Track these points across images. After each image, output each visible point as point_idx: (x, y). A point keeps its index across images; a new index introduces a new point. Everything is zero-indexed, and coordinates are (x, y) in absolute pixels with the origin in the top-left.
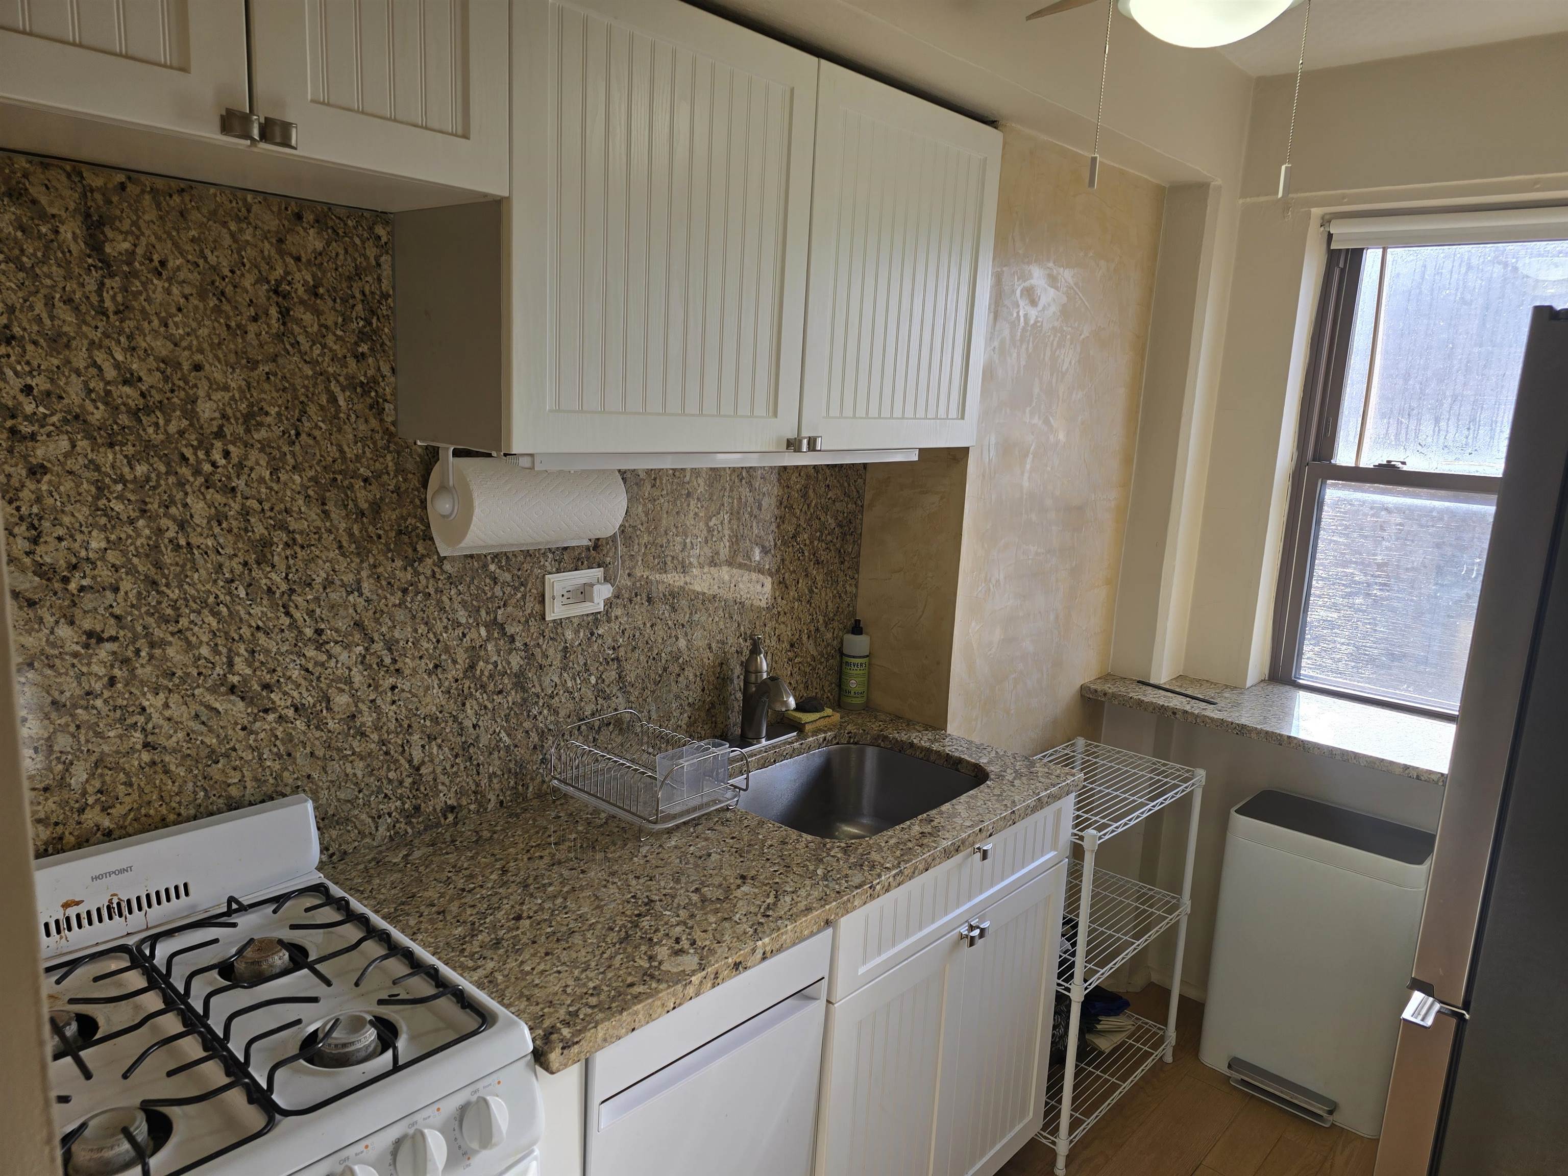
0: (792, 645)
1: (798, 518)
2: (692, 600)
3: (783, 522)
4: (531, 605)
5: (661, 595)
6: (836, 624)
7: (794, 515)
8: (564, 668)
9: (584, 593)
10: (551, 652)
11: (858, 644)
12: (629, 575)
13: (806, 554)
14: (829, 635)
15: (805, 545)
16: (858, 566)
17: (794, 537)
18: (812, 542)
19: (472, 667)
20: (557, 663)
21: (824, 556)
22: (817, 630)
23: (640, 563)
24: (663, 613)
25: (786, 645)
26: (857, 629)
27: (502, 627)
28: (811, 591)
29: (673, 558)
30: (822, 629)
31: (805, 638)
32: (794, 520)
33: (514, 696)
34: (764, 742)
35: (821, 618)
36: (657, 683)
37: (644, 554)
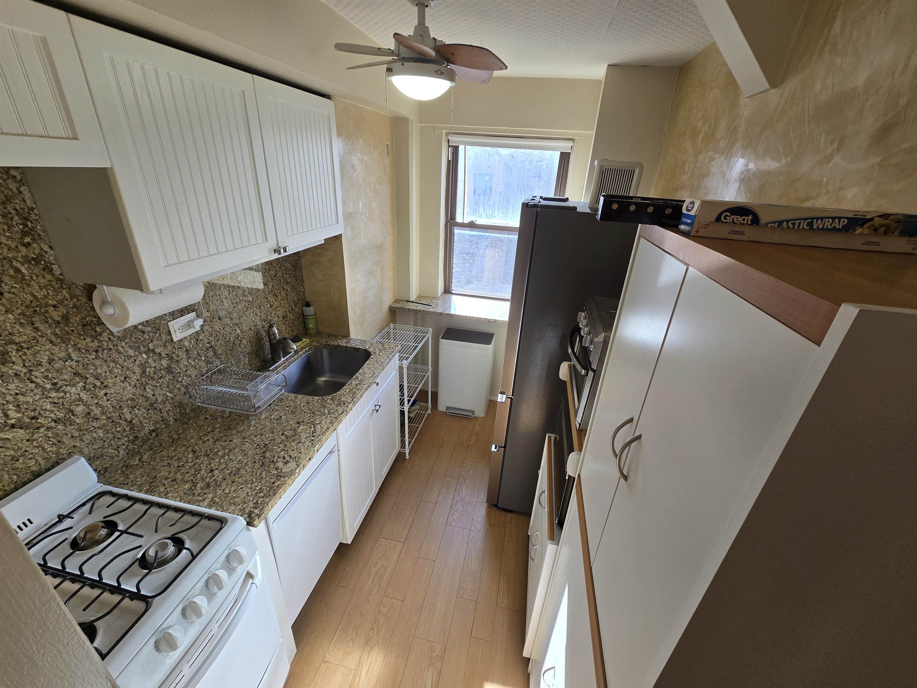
0: (284, 318)
1: (275, 268)
2: (238, 313)
3: (270, 271)
4: (164, 337)
5: (224, 315)
6: (299, 305)
7: (274, 266)
8: (189, 358)
9: (189, 325)
10: (180, 353)
11: (310, 311)
12: (208, 311)
13: (282, 281)
14: (297, 310)
15: (281, 277)
16: (303, 280)
17: (275, 275)
18: (283, 276)
19: (144, 372)
20: (185, 357)
21: (289, 280)
22: (292, 309)
23: (211, 305)
24: (227, 322)
25: (281, 319)
26: (308, 305)
27: (153, 351)
28: (287, 295)
29: (226, 298)
30: (294, 308)
31: (288, 313)
32: (274, 269)
33: (168, 377)
34: (283, 359)
35: (293, 304)
36: (231, 350)
37: (212, 300)
